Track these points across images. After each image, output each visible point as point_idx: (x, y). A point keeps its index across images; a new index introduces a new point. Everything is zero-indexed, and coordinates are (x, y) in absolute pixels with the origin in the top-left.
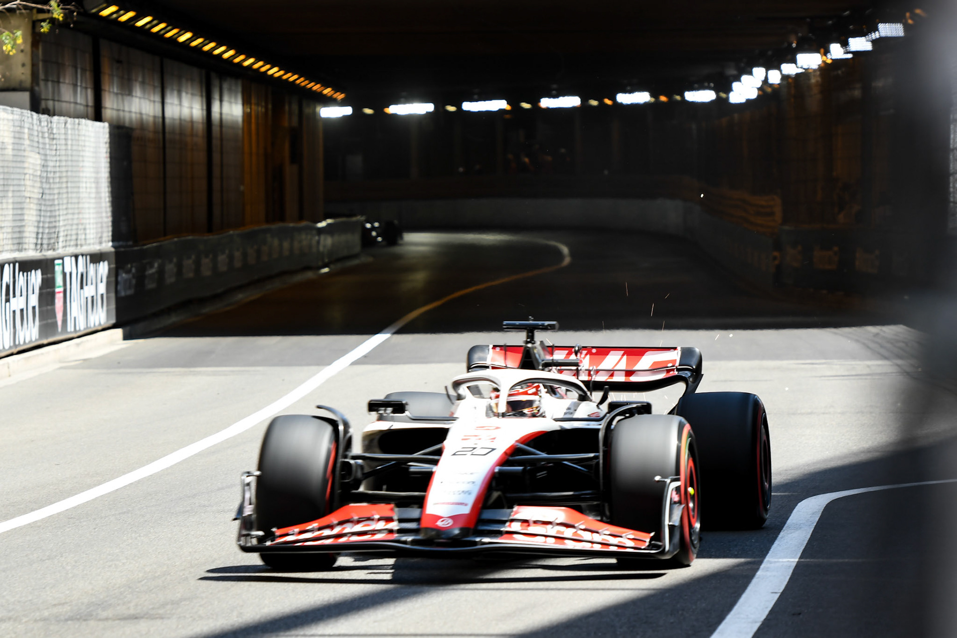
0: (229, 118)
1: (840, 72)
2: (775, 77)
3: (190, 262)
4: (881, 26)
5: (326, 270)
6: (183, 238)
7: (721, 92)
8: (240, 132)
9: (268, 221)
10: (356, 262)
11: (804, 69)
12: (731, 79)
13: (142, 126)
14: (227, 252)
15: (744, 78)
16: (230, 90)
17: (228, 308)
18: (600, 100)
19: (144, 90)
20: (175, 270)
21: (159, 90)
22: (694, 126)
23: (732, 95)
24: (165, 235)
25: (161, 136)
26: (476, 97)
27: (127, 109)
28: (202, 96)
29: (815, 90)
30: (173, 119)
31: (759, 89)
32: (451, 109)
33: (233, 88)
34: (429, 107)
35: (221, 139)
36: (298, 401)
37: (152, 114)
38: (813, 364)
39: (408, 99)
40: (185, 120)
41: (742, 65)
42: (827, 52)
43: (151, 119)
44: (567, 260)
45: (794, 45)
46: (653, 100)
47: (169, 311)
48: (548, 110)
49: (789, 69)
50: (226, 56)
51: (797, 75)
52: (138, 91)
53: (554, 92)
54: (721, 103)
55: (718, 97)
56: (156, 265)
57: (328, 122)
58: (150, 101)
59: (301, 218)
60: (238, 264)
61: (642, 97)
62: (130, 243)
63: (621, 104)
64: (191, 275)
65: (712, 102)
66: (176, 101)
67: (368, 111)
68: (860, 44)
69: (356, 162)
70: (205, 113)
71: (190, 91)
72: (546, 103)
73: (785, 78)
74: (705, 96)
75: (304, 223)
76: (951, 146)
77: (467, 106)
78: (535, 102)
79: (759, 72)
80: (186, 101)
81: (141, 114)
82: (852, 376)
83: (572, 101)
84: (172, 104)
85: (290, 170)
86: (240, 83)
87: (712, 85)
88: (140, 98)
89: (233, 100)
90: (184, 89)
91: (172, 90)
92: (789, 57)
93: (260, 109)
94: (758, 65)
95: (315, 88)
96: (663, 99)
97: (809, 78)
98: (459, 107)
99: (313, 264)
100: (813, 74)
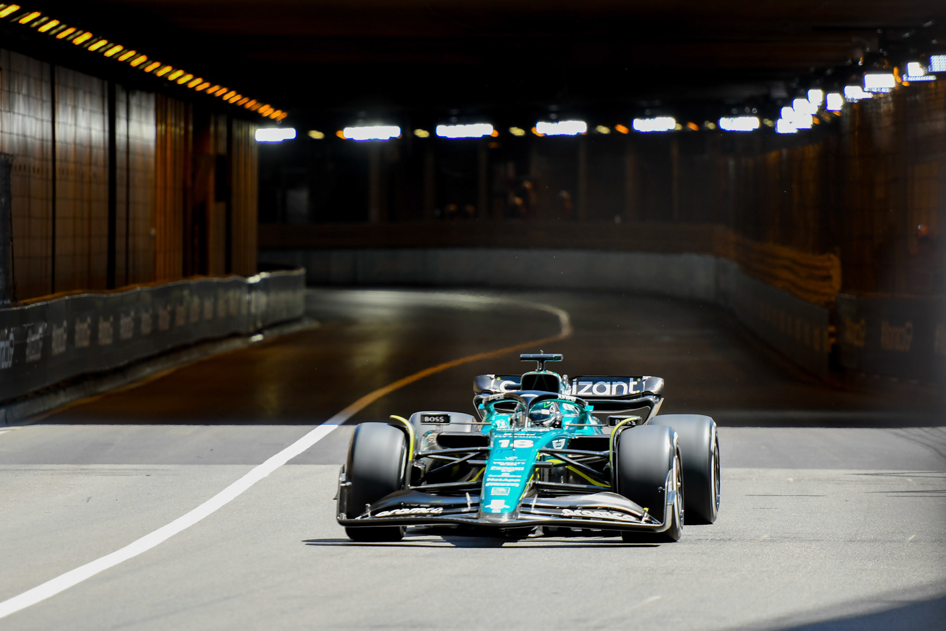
0: (138, 142)
1: (918, 98)
2: (835, 102)
3: (85, 326)
5: (258, 338)
6: (76, 296)
7: (765, 118)
8: (152, 160)
9: (186, 274)
10: (298, 327)
11: (873, 93)
12: (779, 102)
13: (26, 151)
14: (132, 313)
15: (797, 102)
16: (140, 106)
17: (133, 386)
18: (612, 126)
19: (28, 105)
20: (65, 337)
21: (48, 105)
22: (731, 163)
23: (779, 121)
24: (53, 292)
25: (50, 164)
26: (454, 119)
27: (6, 129)
28: (104, 113)
29: (887, 122)
30: (66, 143)
31: (815, 116)
32: (422, 133)
33: (144, 104)
34: (395, 131)
35: (128, 169)
36: (219, 511)
37: (38, 136)
38: (877, 474)
39: (368, 119)
40: (81, 145)
41: (794, 85)
42: (903, 71)
43: (38, 143)
44: (566, 331)
45: (860, 63)
46: (679, 127)
47: (56, 389)
48: (546, 138)
49: (854, 93)
50: (135, 63)
51: (863, 100)
52: (20, 105)
53: (553, 116)
54: (766, 134)
55: (763, 126)
56: (41, 330)
57: (265, 148)
58: (37, 119)
59: (228, 271)
60: (146, 329)
61: (665, 124)
62: (9, 302)
63: (638, 133)
64: (86, 343)
65: (755, 130)
66: (70, 120)
67: (316, 135)
69: (300, 199)
70: (107, 135)
71: (88, 107)
72: (543, 128)
73: (848, 105)
74: (748, 123)
75: (231, 278)
77: (443, 131)
78: (528, 125)
79: (816, 95)
80: (83, 121)
81: (25, 136)
82: (928, 492)
83: (575, 127)
84: (65, 124)
85: (215, 211)
86: (152, 97)
87: (755, 110)
88: (24, 116)
89: (143, 119)
90: (80, 105)
91: (66, 105)
92: (854, 77)
93: (178, 130)
94: (816, 87)
95: (248, 106)
96: (692, 126)
97: (880, 104)
98: (432, 131)
99: (243, 330)
100: (883, 100)
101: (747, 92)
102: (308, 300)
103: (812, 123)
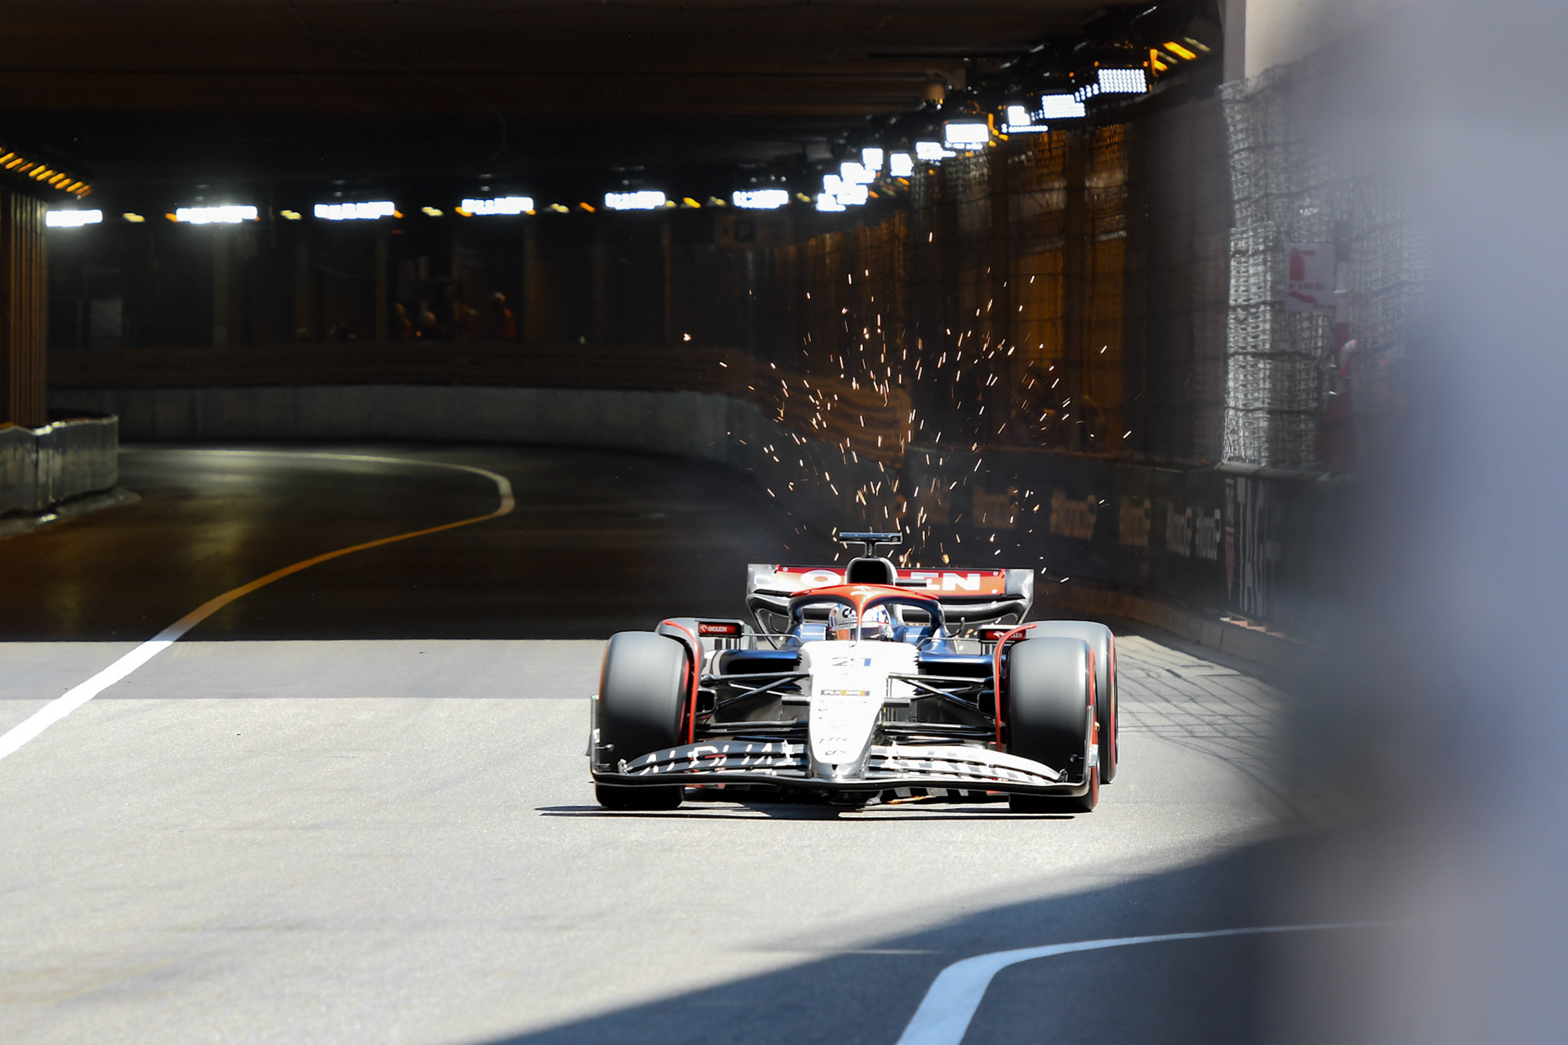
1: (1023, 157)
2: (902, 166)
4: (1103, 74)
5: (52, 517)
7: (799, 191)
10: (107, 503)
11: (955, 150)
12: (820, 168)
15: (847, 167)
22: (750, 257)
23: (820, 197)
26: (338, 195)
29: (978, 192)
31: (871, 187)
32: (291, 215)
34: (250, 213)
39: (212, 196)
41: (842, 142)
42: (1000, 119)
44: (508, 505)
45: (939, 107)
48: (477, 218)
49: (929, 151)
51: (944, 161)
53: (485, 189)
54: (799, 214)
55: (793, 201)
57: (57, 233)
59: (4, 419)
61: (651, 200)
63: (613, 211)
65: (782, 207)
67: (133, 218)
68: (1062, 106)
69: (110, 313)
72: (470, 207)
73: (921, 166)
74: (771, 199)
75: (9, 429)
76: (1232, 303)
77: (322, 211)
78: (449, 204)
79: (873, 156)
83: (518, 205)
87: (782, 179)
92: (930, 128)
94: (873, 144)
95: (34, 173)
96: (691, 203)
97: (969, 166)
98: (307, 212)
99: (26, 507)
100: (974, 160)
101: (772, 151)
102: (122, 461)
103: (866, 197)
